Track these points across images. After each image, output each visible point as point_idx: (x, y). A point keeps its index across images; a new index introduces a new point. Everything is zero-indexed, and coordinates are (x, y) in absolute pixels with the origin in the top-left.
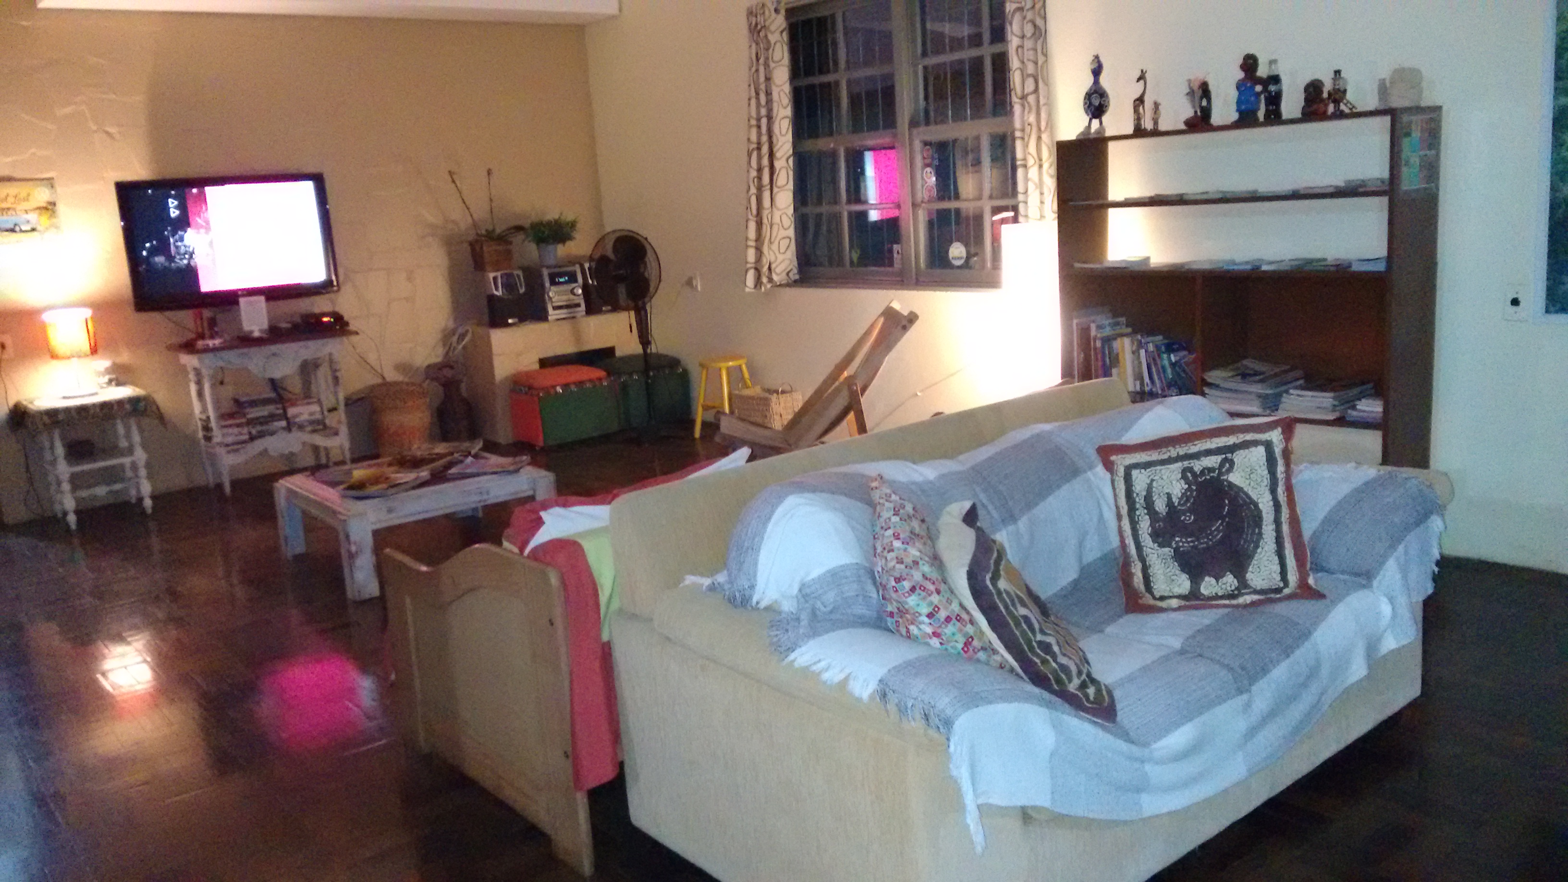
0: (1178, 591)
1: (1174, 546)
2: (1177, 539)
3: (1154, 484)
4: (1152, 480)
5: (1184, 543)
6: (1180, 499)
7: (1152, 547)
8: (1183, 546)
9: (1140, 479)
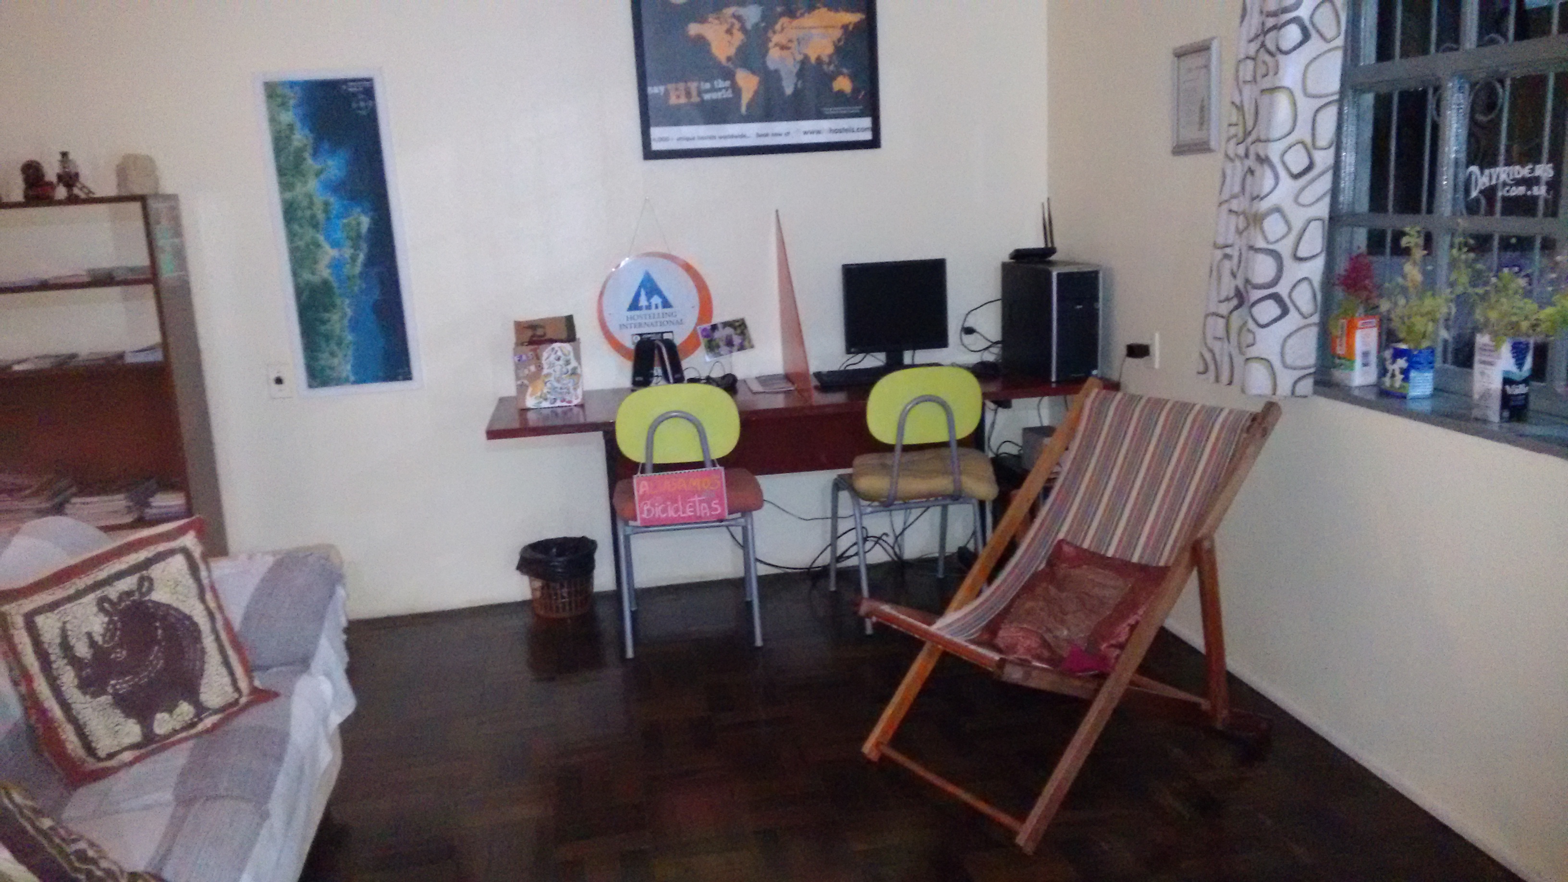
0: (128, 741)
1: (111, 691)
2: (113, 682)
3: (68, 626)
4: (65, 623)
5: (121, 685)
6: (104, 636)
7: (83, 701)
8: (121, 689)
9: (49, 626)
